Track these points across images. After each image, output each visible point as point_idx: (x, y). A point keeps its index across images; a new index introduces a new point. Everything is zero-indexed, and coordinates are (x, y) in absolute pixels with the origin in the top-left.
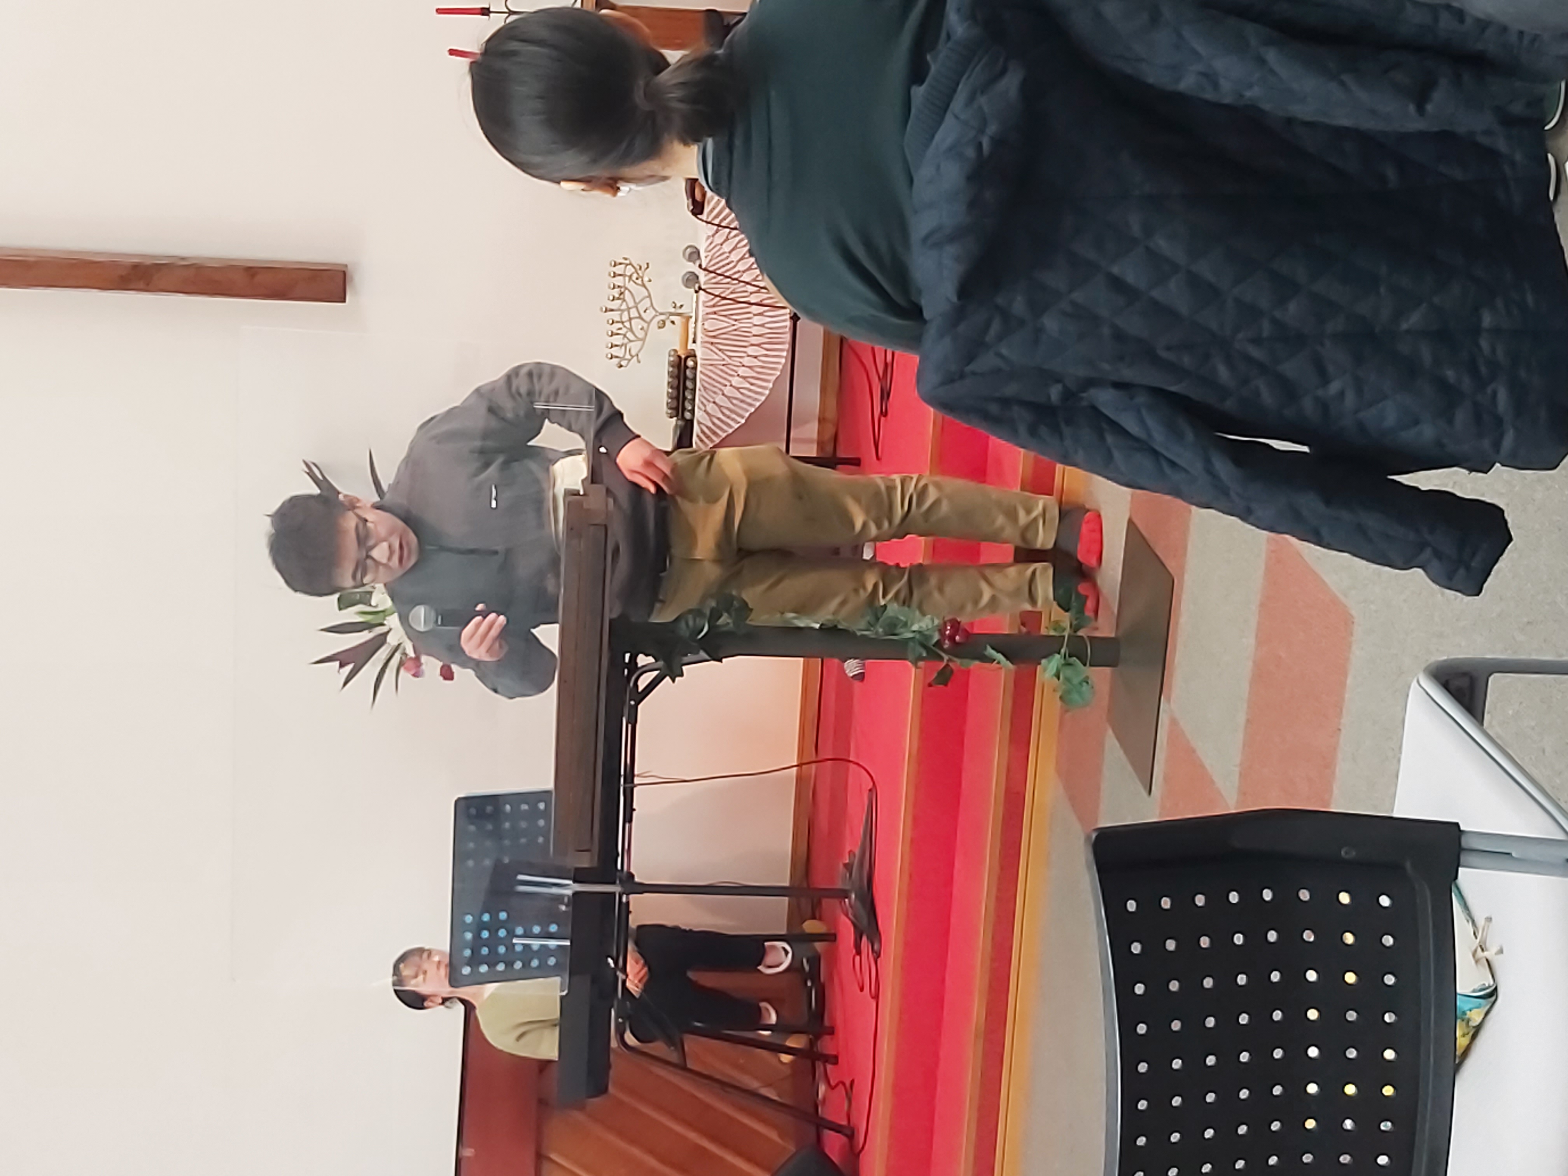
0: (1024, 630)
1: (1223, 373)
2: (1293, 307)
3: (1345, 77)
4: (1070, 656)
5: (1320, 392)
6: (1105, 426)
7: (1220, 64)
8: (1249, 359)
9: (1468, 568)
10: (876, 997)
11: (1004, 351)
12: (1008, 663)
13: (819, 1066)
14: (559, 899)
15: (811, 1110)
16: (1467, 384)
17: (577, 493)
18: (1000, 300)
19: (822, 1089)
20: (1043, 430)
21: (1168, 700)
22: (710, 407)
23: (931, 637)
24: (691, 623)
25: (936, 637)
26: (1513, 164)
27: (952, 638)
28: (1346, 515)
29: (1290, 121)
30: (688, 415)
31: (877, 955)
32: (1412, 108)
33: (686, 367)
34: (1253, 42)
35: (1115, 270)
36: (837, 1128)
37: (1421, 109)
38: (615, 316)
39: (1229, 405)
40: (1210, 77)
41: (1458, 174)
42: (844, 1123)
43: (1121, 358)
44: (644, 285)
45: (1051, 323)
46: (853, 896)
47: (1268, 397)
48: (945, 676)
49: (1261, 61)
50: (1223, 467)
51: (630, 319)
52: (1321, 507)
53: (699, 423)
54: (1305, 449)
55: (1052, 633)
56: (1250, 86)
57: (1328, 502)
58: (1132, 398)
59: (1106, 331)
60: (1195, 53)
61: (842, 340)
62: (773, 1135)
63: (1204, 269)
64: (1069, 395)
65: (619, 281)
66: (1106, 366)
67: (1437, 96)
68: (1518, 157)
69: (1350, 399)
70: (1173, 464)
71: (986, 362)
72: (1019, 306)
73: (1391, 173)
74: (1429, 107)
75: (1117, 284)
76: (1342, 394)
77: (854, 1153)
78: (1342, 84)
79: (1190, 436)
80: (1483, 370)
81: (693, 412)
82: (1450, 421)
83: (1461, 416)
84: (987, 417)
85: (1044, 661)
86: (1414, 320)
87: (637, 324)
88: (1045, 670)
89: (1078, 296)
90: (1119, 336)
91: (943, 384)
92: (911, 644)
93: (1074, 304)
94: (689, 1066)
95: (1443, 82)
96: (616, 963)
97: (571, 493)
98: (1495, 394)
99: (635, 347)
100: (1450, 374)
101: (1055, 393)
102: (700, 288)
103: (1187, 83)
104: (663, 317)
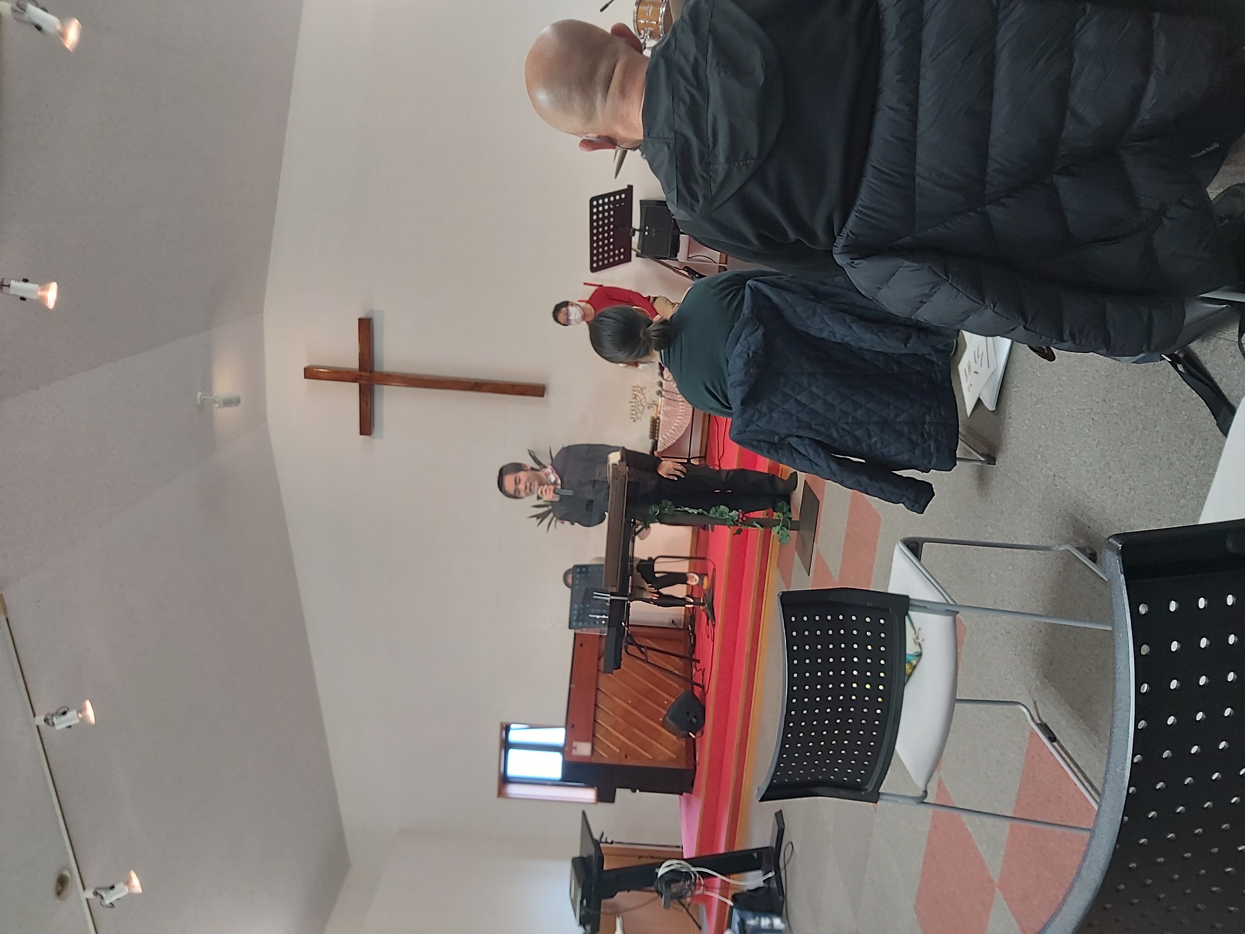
0: (767, 517)
1: (835, 434)
2: (859, 412)
3: (880, 334)
4: (783, 526)
5: (868, 442)
6: (793, 450)
7: (836, 329)
8: (843, 429)
9: (919, 504)
10: (713, 641)
11: (759, 424)
12: (761, 528)
13: (693, 663)
14: (607, 601)
15: (690, 679)
16: (920, 440)
17: (616, 465)
18: (758, 407)
19: (694, 671)
20: (772, 451)
21: (816, 544)
22: (664, 436)
23: (735, 518)
24: (653, 510)
25: (737, 518)
26: (938, 366)
27: (742, 519)
28: (877, 485)
29: (861, 349)
30: (656, 438)
31: (714, 626)
32: (903, 345)
33: (656, 422)
34: (848, 321)
35: (798, 398)
36: (698, 685)
37: (905, 346)
38: (633, 404)
39: (836, 445)
40: (833, 333)
41: (919, 369)
42: (701, 683)
43: (800, 428)
44: (643, 394)
45: (775, 415)
46: (706, 605)
47: (850, 443)
48: (739, 532)
49: (851, 327)
50: (834, 466)
51: (638, 406)
52: (868, 481)
53: (660, 441)
54: (864, 461)
55: (777, 518)
56: (846, 336)
57: (870, 479)
58: (803, 441)
59: (794, 418)
60: (828, 324)
61: (710, 415)
62: (676, 686)
63: (829, 398)
64: (781, 439)
65: (635, 393)
66: (794, 430)
67: (911, 341)
68: (940, 363)
69: (879, 443)
70: (816, 464)
71: (753, 427)
72: (764, 409)
73: (895, 367)
74: (909, 345)
75: (798, 402)
76: (876, 442)
77: (704, 694)
78: (878, 336)
79: (822, 455)
80: (926, 436)
81: (658, 437)
82: (914, 453)
83: (918, 452)
84: (753, 446)
85: (774, 528)
86: (902, 418)
87: (641, 408)
88: (774, 531)
89: (785, 406)
90: (799, 420)
91: (738, 434)
92: (728, 520)
93: (783, 409)
94: (649, 661)
95: (914, 337)
96: (625, 624)
97: (614, 465)
98: (929, 445)
99: (639, 415)
100: (914, 437)
101: (776, 438)
102: (662, 396)
103: (825, 335)
104: (649, 405)
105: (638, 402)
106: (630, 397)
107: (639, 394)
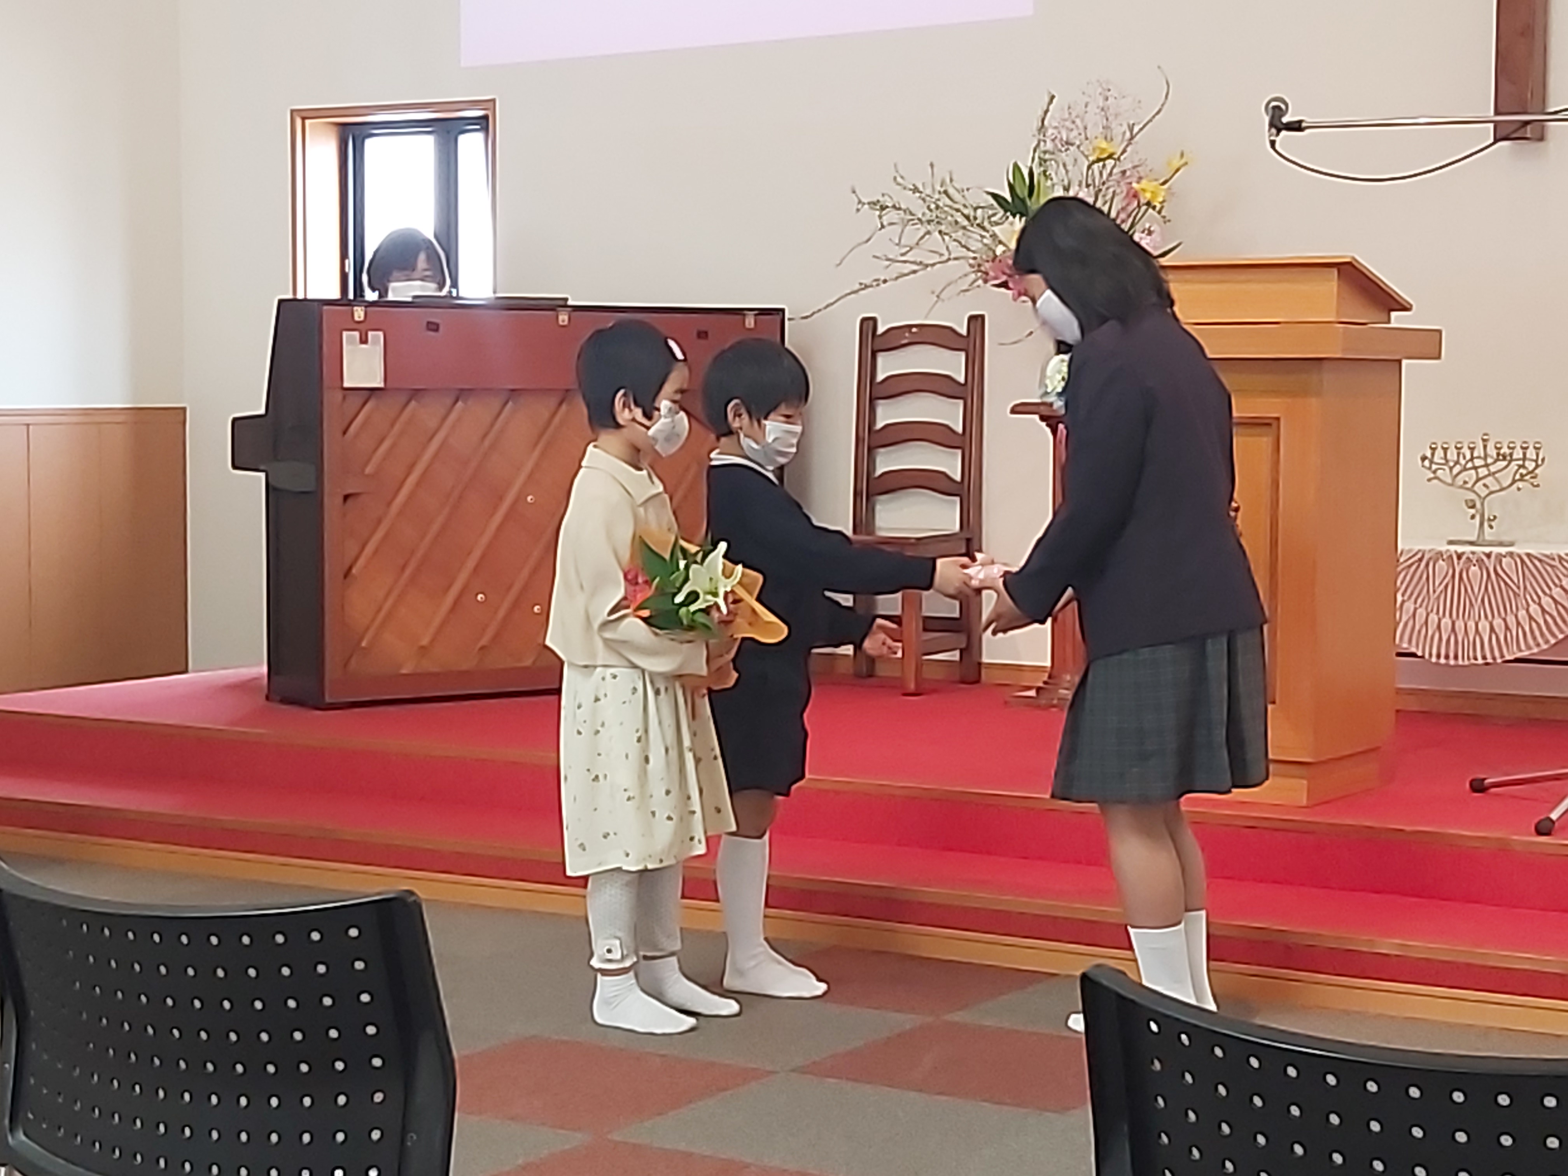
38: (1479, 451)
44: (1514, 481)
51: (1475, 468)
87: (1470, 476)
99: (1445, 474)
104: (1478, 505)
105: (1487, 465)
106: (1503, 436)
107: (1514, 466)
